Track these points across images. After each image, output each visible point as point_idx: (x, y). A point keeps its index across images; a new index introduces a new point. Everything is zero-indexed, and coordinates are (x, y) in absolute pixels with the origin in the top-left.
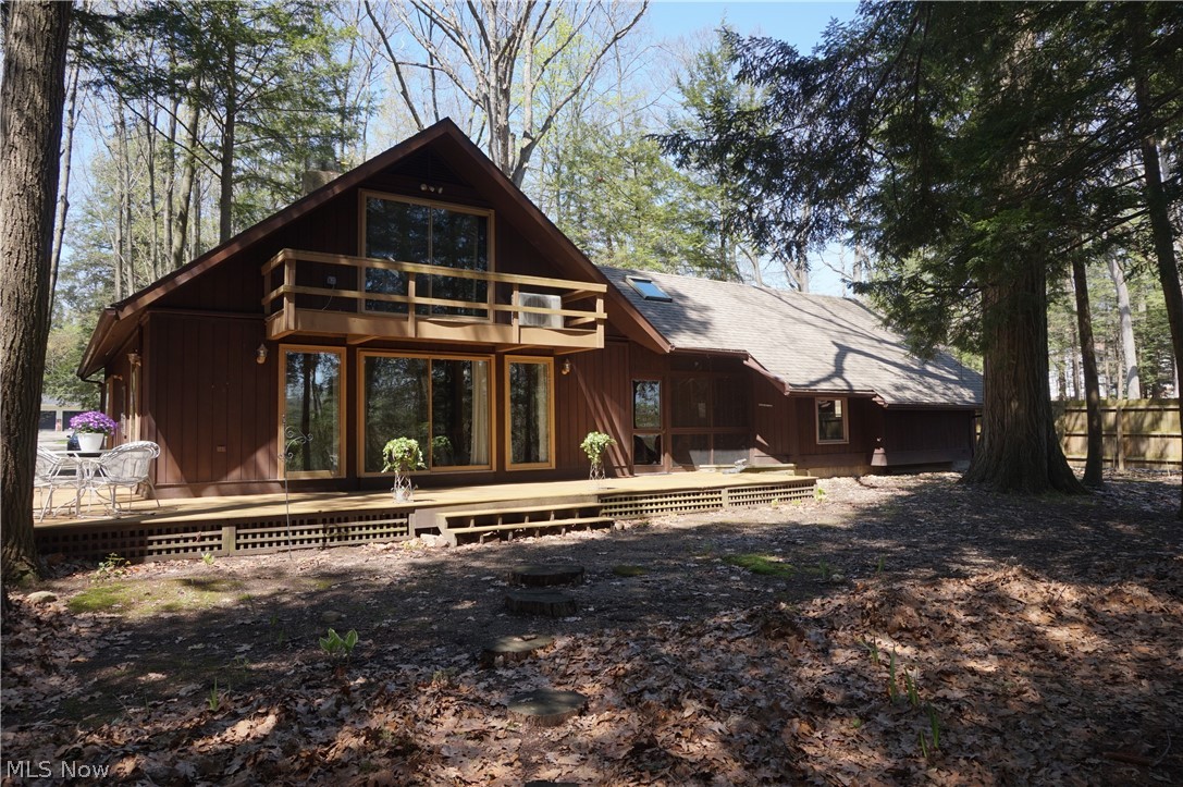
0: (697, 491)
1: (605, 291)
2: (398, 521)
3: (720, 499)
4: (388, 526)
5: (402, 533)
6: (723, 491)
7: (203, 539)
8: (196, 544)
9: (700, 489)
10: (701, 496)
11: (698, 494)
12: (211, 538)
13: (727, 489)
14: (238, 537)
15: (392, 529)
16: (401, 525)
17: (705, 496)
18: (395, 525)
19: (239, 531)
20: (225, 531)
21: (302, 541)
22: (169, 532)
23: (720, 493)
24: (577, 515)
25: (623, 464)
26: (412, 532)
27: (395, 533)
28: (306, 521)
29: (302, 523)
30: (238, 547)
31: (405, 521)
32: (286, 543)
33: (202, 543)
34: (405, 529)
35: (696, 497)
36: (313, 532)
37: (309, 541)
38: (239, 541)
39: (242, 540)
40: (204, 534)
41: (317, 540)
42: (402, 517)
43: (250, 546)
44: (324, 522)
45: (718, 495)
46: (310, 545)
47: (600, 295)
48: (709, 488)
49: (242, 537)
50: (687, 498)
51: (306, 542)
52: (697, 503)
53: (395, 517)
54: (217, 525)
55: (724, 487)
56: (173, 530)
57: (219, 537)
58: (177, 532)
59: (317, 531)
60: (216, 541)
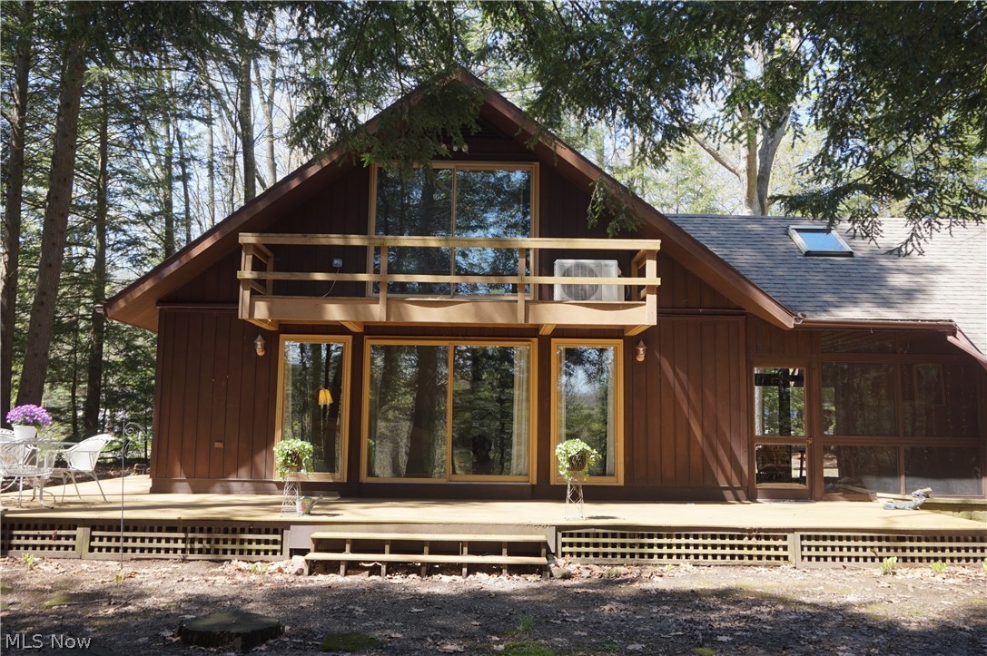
0: (739, 533)
1: (659, 248)
2: (271, 537)
3: (785, 548)
4: (259, 542)
5: (275, 552)
6: (790, 536)
7: (59, 537)
8: (52, 542)
9: (743, 530)
10: (745, 541)
11: (740, 538)
12: (67, 537)
13: (798, 534)
14: (92, 539)
15: (263, 547)
16: (275, 542)
17: (754, 542)
18: (267, 542)
19: (94, 533)
20: (81, 532)
21: (159, 550)
22: (28, 528)
23: (785, 538)
24: (505, 551)
25: (737, 485)
26: (286, 552)
27: (266, 552)
28: (164, 528)
29: (160, 530)
30: (91, 549)
31: (278, 537)
32: (142, 550)
33: (58, 542)
34: (278, 547)
35: (736, 542)
36: (172, 541)
37: (167, 551)
38: (93, 544)
39: (96, 543)
40: (60, 532)
41: (175, 551)
42: (276, 532)
43: (104, 550)
44: (184, 531)
45: (780, 542)
46: (166, 556)
47: (649, 254)
48: (760, 530)
49: (97, 539)
50: (718, 541)
51: (163, 551)
52: (736, 551)
53: (267, 532)
54: (73, 524)
55: (793, 530)
56: (32, 526)
57: (74, 537)
58: (36, 529)
59: (176, 540)
60: (71, 542)
